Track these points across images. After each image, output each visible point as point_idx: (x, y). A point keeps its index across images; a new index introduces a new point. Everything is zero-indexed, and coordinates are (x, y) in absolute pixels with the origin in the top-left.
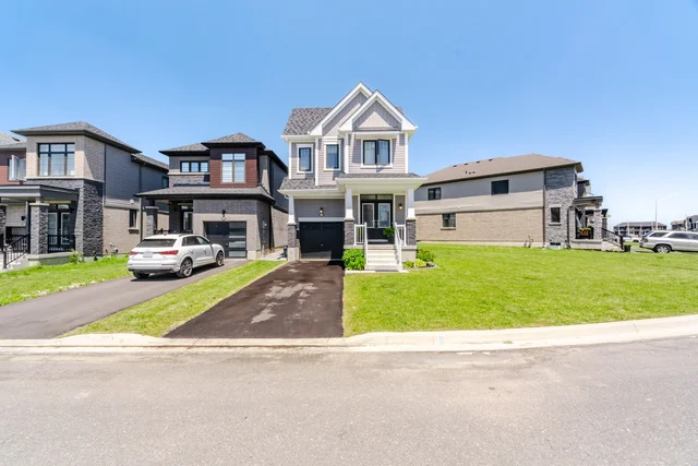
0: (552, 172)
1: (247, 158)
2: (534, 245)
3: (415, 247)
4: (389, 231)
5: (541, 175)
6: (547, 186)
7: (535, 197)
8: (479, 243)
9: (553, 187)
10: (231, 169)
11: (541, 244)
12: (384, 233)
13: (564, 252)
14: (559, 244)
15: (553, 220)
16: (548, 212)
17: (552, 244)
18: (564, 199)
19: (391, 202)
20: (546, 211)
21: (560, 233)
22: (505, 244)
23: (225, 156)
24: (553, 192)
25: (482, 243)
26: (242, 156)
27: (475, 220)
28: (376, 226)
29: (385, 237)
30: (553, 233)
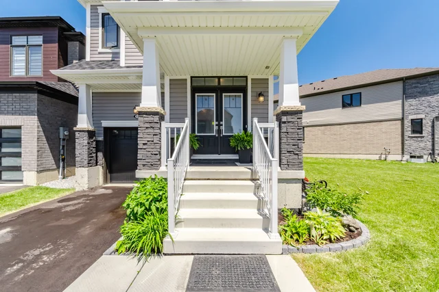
0: (414, 81)
1: (44, 42)
2: (390, 158)
3: (301, 174)
4: (239, 140)
5: (400, 85)
6: (407, 95)
7: (393, 108)
8: (329, 156)
9: (414, 97)
10: (23, 57)
11: (399, 157)
12: (232, 144)
13: (427, 167)
14: (420, 157)
15: (414, 131)
16: (408, 124)
17: (411, 157)
18: (428, 110)
19: (243, 90)
20: (406, 122)
21: (422, 145)
22: (356, 157)
23: (17, 40)
24: (413, 101)
25: (332, 156)
26: (38, 40)
27: (324, 134)
28: (219, 131)
29: (233, 151)
30: (413, 145)
